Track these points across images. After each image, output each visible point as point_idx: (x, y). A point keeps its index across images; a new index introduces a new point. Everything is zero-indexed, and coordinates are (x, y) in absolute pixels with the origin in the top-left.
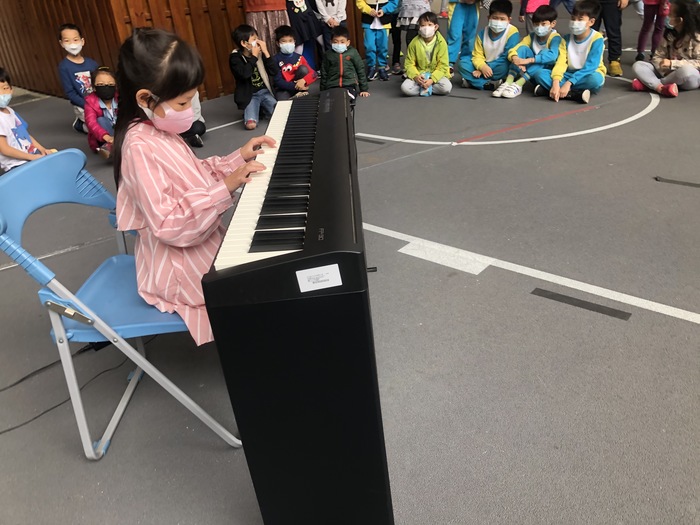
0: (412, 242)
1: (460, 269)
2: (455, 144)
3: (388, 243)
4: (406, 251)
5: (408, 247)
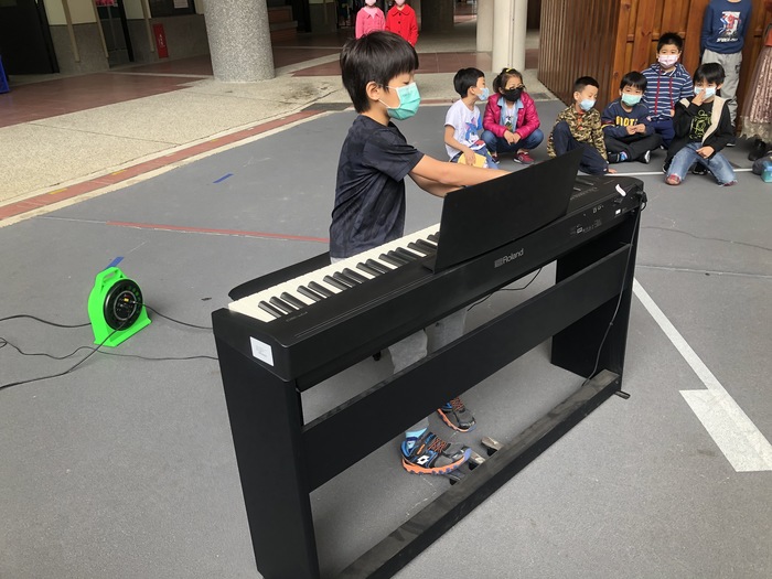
0: (711, 390)
1: (725, 452)
3: (681, 376)
4: (689, 396)
5: (698, 393)
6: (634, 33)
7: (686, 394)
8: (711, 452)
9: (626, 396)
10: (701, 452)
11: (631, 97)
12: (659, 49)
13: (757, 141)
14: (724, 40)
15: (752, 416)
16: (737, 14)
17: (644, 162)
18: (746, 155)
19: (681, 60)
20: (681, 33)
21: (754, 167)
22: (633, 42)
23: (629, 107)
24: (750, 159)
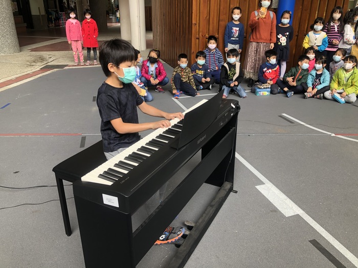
0: (266, 184)
1: (280, 209)
2: (333, 135)
3: (254, 180)
4: (259, 188)
5: (262, 186)
6: (199, 35)
7: (258, 187)
8: (275, 210)
9: (236, 192)
10: (272, 211)
11: (201, 61)
12: (208, 42)
13: (250, 79)
14: (233, 39)
15: (284, 193)
16: (238, 29)
17: (209, 89)
18: (247, 85)
19: (217, 46)
20: (217, 36)
21: (251, 90)
22: (198, 39)
23: (201, 66)
24: (249, 87)
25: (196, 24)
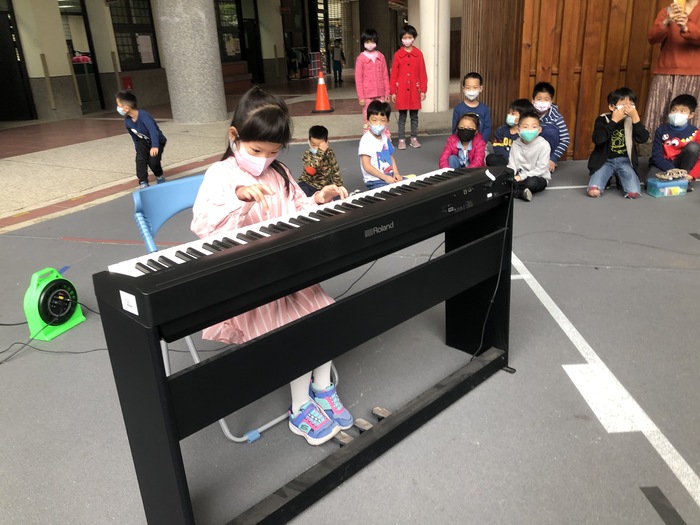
0: (591, 364)
1: (599, 416)
3: (565, 353)
4: (571, 370)
5: (579, 367)
6: (536, 69)
7: (568, 368)
8: (586, 416)
9: (513, 371)
10: (577, 417)
22: (535, 76)
25: (529, 46)
